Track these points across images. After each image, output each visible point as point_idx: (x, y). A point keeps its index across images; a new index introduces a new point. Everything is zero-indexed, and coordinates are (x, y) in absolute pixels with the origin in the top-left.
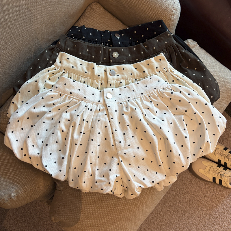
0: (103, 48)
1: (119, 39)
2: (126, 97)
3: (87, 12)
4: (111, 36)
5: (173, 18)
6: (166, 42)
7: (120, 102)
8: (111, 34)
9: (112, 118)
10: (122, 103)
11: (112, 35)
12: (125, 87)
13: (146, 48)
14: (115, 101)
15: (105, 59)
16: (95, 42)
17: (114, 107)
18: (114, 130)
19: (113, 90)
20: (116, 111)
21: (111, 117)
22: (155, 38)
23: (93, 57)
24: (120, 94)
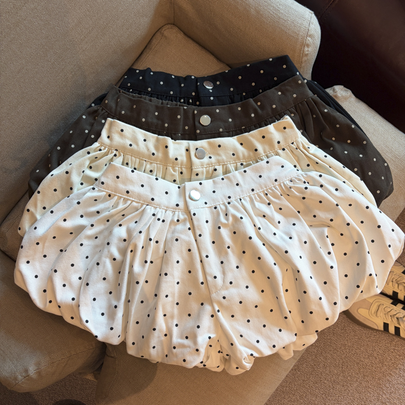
0: (184, 109)
1: (211, 91)
2: (225, 196)
3: (154, 41)
4: (197, 86)
5: (308, 51)
6: (295, 96)
7: (214, 205)
8: (197, 83)
9: (200, 235)
10: (218, 207)
11: (199, 84)
12: (223, 179)
13: (259, 106)
14: (206, 203)
15: (187, 128)
16: (170, 96)
17: (203, 214)
18: (204, 256)
19: (201, 184)
20: (207, 222)
21: (198, 233)
22: (276, 89)
23: (166, 125)
24: (214, 192)
